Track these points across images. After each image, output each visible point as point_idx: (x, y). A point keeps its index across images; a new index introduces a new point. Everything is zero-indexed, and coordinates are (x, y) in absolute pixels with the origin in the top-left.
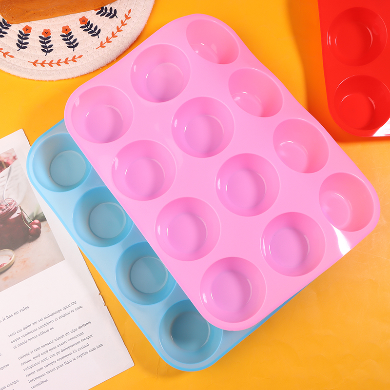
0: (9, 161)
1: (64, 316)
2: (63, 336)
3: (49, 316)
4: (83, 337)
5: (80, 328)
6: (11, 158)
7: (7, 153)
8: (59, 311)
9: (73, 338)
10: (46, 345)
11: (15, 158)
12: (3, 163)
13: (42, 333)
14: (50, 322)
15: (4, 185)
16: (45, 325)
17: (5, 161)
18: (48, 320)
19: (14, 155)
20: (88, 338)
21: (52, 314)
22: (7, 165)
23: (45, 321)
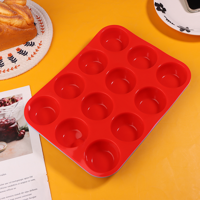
0: (18, 99)
1: (24, 183)
2: (20, 194)
3: (16, 181)
4: (31, 196)
5: (30, 191)
6: (20, 98)
7: (18, 95)
8: (21, 180)
9: (25, 196)
10: (9, 197)
11: (21, 98)
12: (15, 100)
13: (9, 190)
14: (15, 185)
15: (12, 110)
16: (12, 186)
17: (16, 99)
18: (14, 183)
19: (21, 97)
20: (34, 197)
21: (18, 181)
22: (17, 101)
23: (12, 184)
